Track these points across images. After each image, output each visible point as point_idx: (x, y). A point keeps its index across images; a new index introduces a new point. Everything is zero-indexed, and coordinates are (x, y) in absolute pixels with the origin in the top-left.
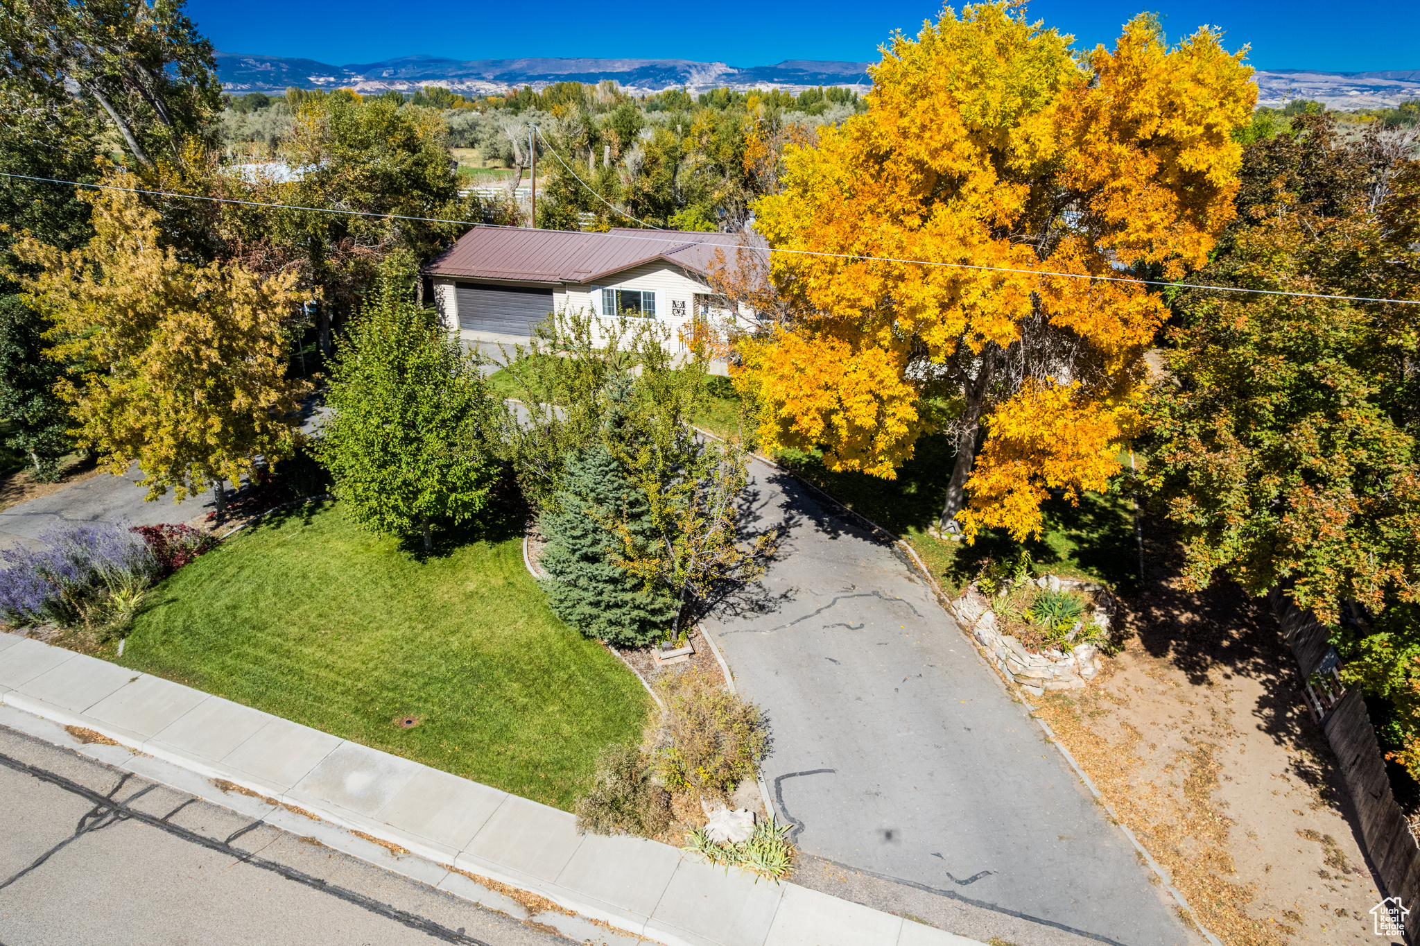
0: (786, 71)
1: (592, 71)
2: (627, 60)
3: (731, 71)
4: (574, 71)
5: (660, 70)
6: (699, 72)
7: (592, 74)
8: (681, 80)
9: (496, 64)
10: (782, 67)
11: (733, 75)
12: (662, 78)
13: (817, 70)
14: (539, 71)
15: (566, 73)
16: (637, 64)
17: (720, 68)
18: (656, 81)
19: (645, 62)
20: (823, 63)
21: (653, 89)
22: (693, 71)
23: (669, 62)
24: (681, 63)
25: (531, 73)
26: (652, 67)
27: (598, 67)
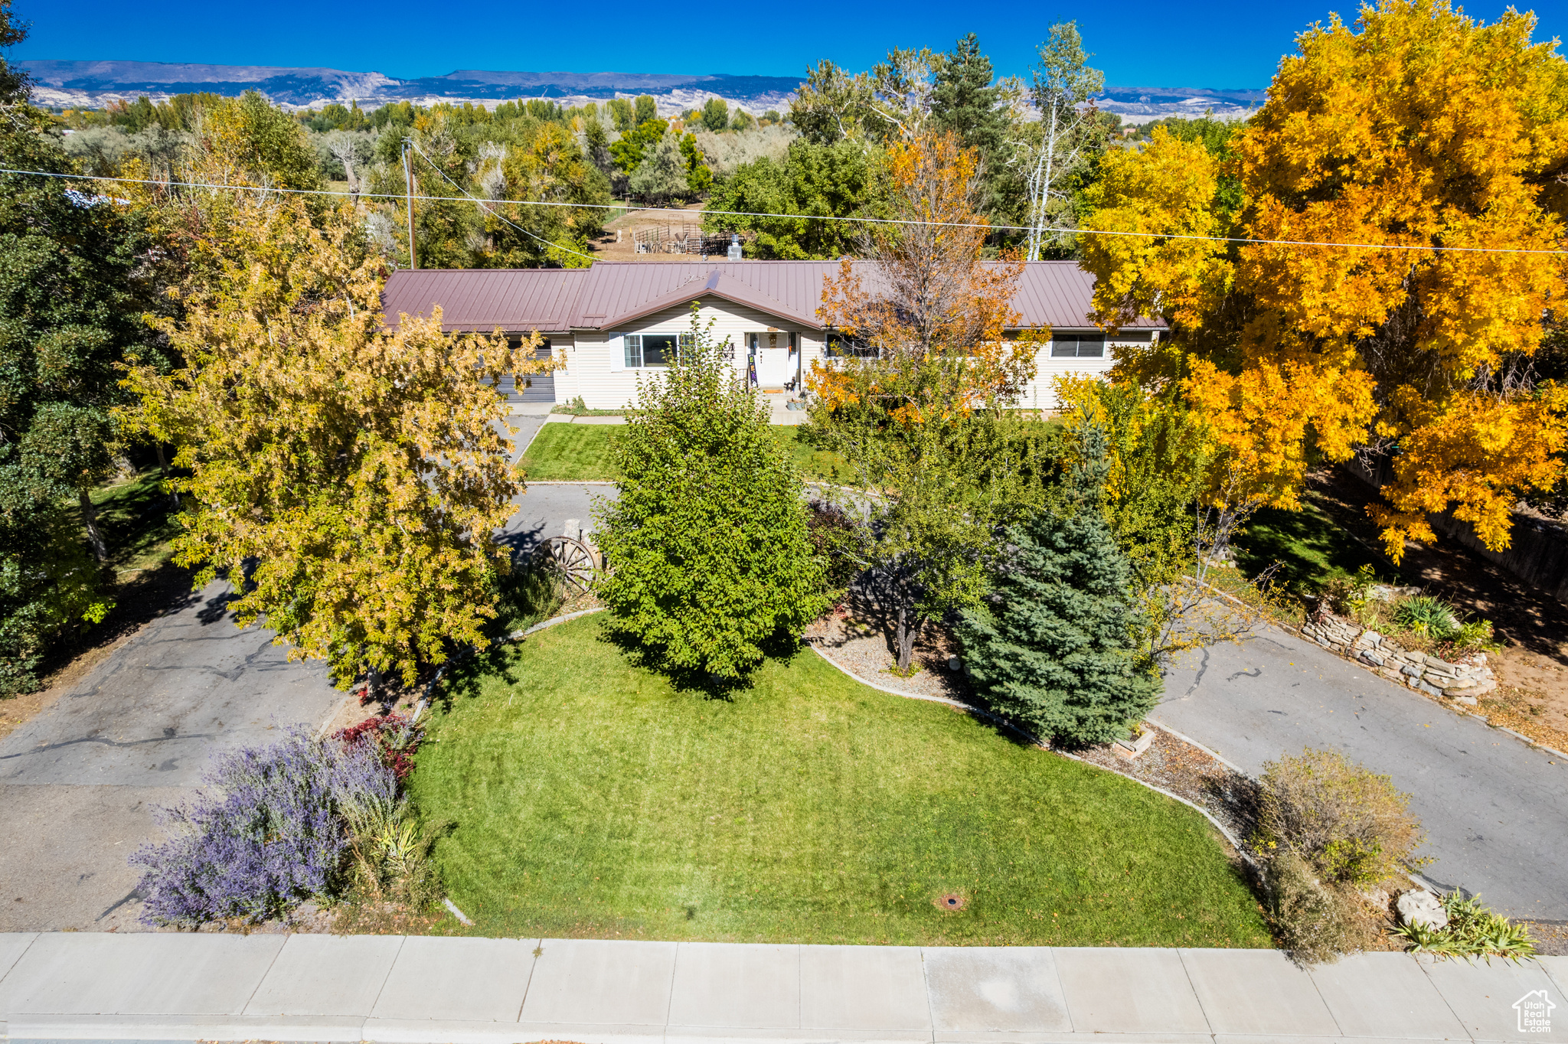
0: (458, 82)
1: (208, 80)
2: (255, 68)
3: (391, 82)
4: (183, 79)
5: (301, 81)
6: (351, 84)
7: (209, 84)
8: (330, 94)
9: (68, 65)
10: (453, 78)
11: (394, 87)
12: (305, 91)
13: (494, 82)
14: (132, 78)
15: (172, 81)
16: (268, 73)
17: (376, 79)
18: (299, 95)
19: (282, 71)
20: (500, 74)
21: (295, 103)
22: (344, 83)
23: (312, 72)
24: (327, 73)
25: (120, 80)
26: (290, 77)
27: (216, 74)
